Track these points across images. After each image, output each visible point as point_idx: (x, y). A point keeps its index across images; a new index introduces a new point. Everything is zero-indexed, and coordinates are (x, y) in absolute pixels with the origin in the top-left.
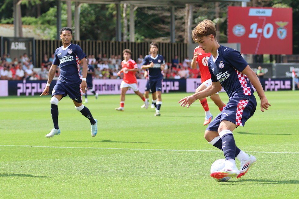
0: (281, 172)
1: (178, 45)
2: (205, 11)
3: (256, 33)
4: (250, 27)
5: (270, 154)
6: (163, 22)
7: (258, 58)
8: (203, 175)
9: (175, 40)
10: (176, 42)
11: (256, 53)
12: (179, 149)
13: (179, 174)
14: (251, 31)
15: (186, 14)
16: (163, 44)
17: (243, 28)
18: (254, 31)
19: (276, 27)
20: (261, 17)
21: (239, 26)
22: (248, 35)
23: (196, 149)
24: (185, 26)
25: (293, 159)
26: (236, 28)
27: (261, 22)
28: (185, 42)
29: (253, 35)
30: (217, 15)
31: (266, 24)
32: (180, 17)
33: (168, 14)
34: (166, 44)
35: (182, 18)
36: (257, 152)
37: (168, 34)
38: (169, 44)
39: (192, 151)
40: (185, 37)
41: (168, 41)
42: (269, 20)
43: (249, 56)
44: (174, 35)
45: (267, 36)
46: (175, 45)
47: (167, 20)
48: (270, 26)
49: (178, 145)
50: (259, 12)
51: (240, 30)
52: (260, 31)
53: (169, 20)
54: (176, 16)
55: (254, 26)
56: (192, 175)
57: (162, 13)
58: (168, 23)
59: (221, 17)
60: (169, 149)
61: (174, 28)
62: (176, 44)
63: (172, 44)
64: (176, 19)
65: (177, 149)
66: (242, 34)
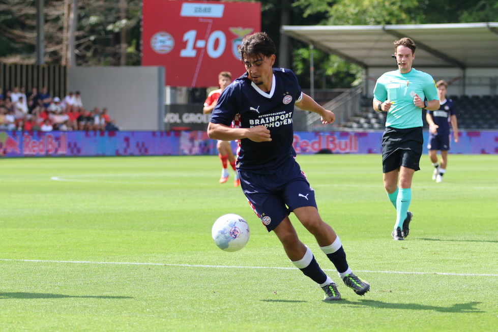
0: (229, 302)
1: (49, 68)
2: (100, 7)
3: (195, 47)
4: (182, 37)
5: (210, 270)
6: (24, 27)
7: (197, 94)
8: (85, 307)
9: (45, 59)
10: (47, 63)
11: (193, 85)
12: (44, 258)
13: (42, 304)
14: (184, 45)
15: (66, 11)
16: (22, 66)
17: (169, 39)
18: (190, 45)
19: (230, 38)
20: (204, 18)
21: (162, 35)
22: (179, 52)
23: (76, 259)
24: (62, 33)
25: (252, 278)
26: (156, 38)
27: (203, 27)
28: (63, 63)
29: (188, 52)
30: (123, 14)
31: (212, 31)
32: (53, 17)
33: (32, 11)
34: (27, 66)
35: (57, 19)
36: (187, 265)
37: (31, 49)
38: (33, 66)
39: (67, 263)
40: (63, 53)
41: (32, 61)
42: (217, 24)
43: (180, 90)
44: (42, 50)
45: (214, 54)
46: (44, 69)
47: (28, 22)
48: (219, 35)
49: (43, 252)
50: (200, 10)
51: (163, 42)
52: (201, 44)
53: (34, 23)
54: (46, 15)
55: (190, 36)
56: (65, 306)
57: (20, 10)
58: (32, 28)
59: (129, 18)
60: (26, 259)
61: (42, 37)
62: (46, 66)
63: (38, 67)
64: (46, 21)
65: (40, 258)
66: (168, 50)
